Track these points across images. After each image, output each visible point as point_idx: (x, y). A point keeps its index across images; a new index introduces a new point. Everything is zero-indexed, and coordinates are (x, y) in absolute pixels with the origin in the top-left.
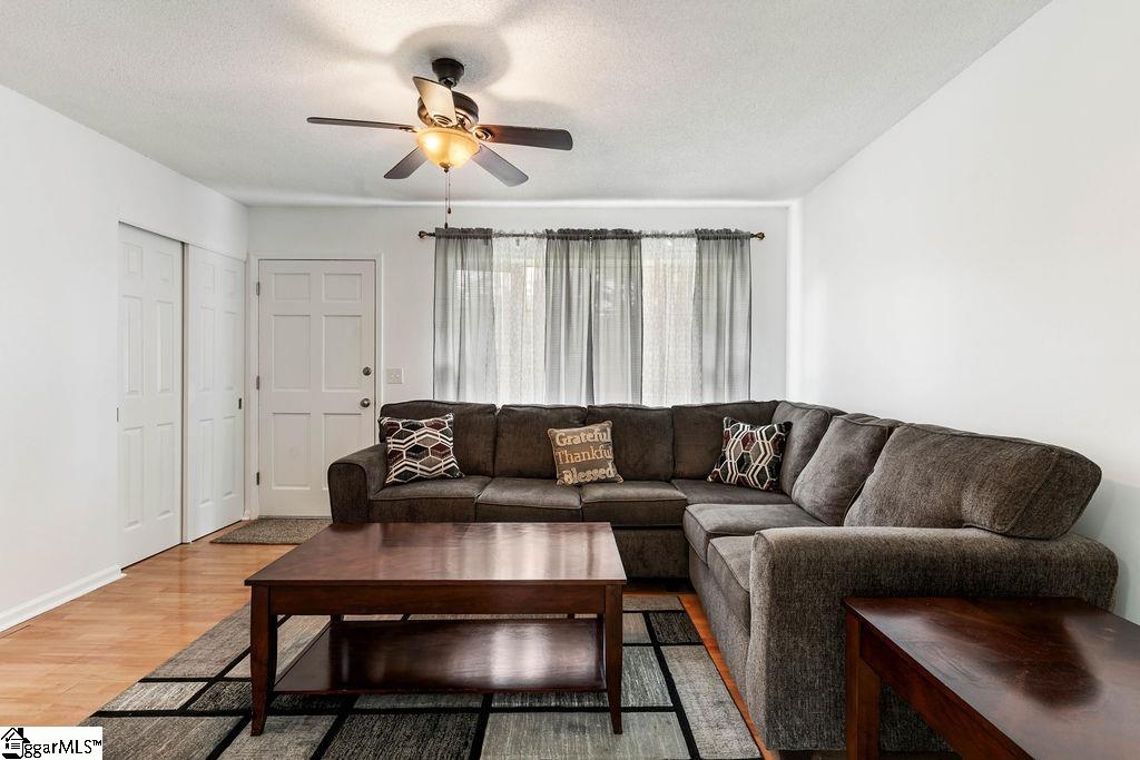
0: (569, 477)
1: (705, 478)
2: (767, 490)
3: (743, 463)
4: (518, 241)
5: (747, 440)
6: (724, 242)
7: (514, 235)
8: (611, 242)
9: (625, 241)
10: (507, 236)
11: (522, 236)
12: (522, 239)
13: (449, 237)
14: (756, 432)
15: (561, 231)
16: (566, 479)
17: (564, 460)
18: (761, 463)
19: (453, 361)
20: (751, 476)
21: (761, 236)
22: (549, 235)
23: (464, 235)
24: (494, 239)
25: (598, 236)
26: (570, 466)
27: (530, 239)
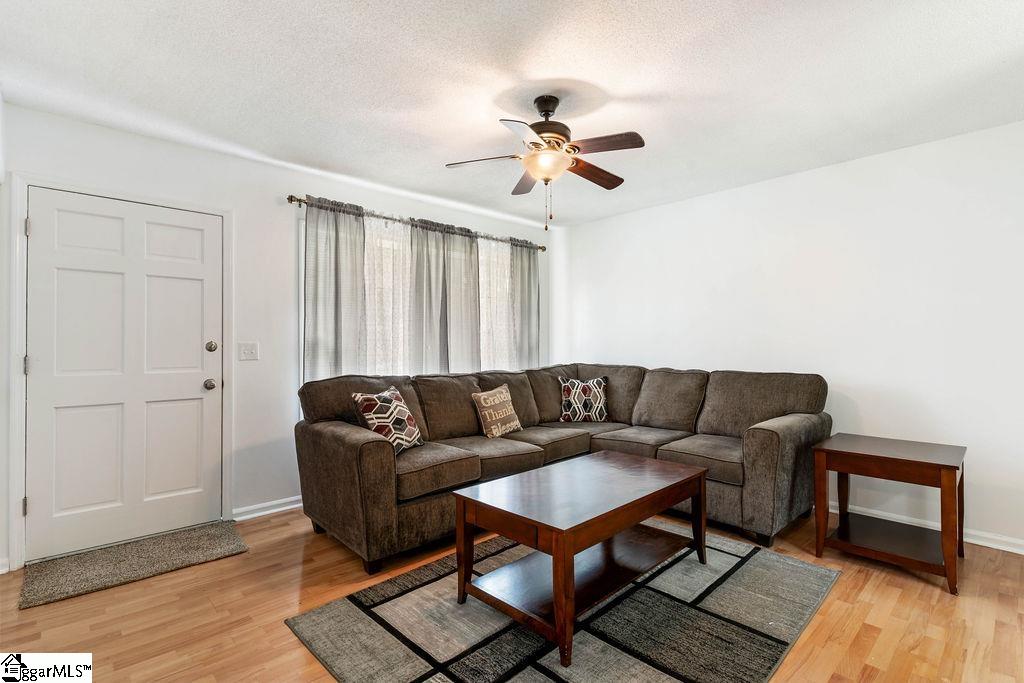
0: (497, 431)
1: (558, 420)
2: (604, 421)
3: (587, 406)
4: (386, 223)
5: (585, 390)
6: (524, 249)
7: (384, 218)
8: (458, 238)
9: (467, 238)
10: (377, 216)
11: (391, 219)
12: (390, 222)
13: (321, 208)
14: (590, 383)
15: (421, 221)
16: (494, 432)
17: (491, 417)
18: (599, 404)
19: (326, 335)
20: (594, 414)
21: (544, 249)
22: (413, 223)
23: (336, 208)
24: (365, 218)
25: (447, 230)
26: (495, 423)
27: (397, 224)
